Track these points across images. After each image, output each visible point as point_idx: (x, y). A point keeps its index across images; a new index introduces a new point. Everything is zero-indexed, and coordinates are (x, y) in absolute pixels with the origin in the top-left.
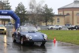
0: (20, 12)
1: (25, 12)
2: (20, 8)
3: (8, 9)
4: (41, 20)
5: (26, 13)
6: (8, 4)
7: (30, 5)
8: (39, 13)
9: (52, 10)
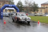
0: (19, 6)
1: (22, 6)
2: (20, 3)
3: (12, 4)
6: (13, 1)
7: (25, 2)
8: (30, 6)
9: (37, 5)
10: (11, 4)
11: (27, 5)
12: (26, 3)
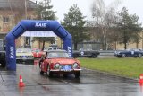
0: (74, 24)
1: (84, 23)
2: (74, 15)
3: (49, 18)
4: (115, 39)
5: (85, 25)
6: (49, 8)
8: (112, 25)
10: (45, 18)
11: (101, 21)
12: (97, 13)
